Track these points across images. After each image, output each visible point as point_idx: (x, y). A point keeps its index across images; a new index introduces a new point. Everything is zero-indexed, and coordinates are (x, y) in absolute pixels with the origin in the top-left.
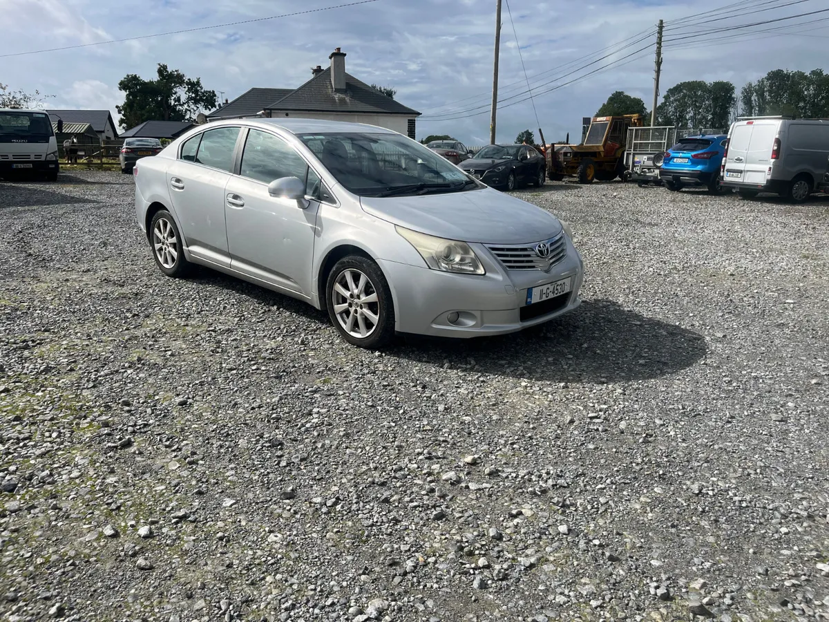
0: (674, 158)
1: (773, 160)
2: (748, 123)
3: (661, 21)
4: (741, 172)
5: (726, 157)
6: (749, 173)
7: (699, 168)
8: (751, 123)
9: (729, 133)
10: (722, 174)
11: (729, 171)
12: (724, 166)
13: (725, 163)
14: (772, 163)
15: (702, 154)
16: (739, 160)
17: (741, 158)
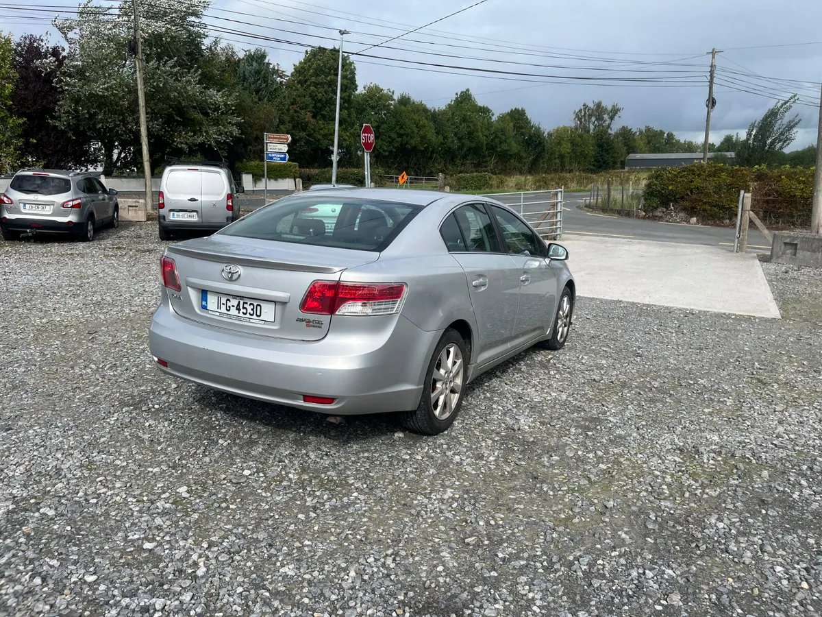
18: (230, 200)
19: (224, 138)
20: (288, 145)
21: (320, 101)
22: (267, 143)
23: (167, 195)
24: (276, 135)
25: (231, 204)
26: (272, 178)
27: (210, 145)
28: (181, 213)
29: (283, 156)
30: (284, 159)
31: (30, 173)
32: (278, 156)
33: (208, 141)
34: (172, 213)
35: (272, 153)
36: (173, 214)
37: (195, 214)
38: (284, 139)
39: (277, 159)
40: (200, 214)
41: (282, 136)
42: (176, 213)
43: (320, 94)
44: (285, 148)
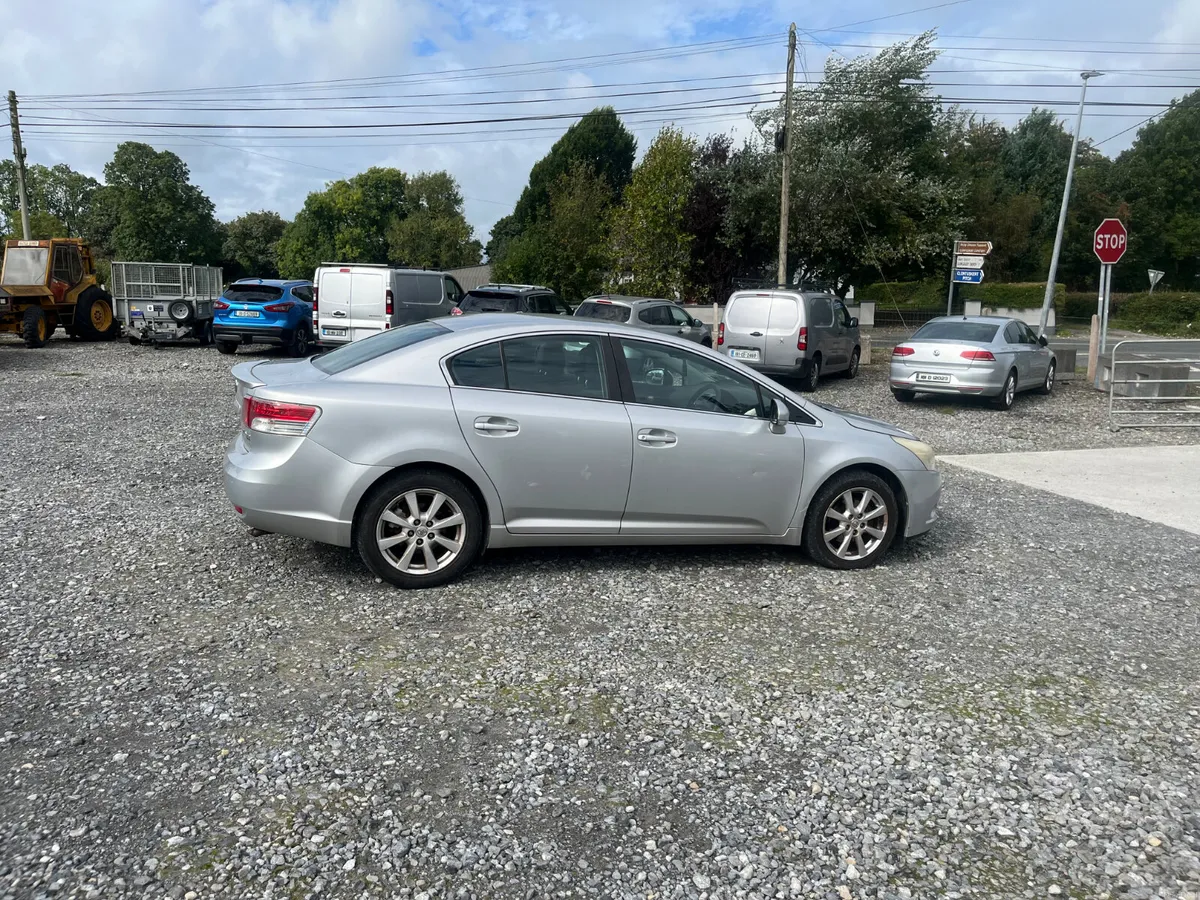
0: (236, 310)
1: (390, 316)
2: (341, 271)
3: (13, 94)
4: (346, 329)
5: (317, 310)
6: (357, 330)
7: (279, 323)
8: (348, 271)
9: (315, 281)
10: (315, 331)
11: (325, 328)
12: (316, 322)
13: (318, 317)
14: (388, 320)
15: (279, 305)
16: (338, 315)
17: (342, 312)
18: (804, 336)
19: (938, 250)
20: (986, 257)
21: (1183, 180)
22: (957, 256)
23: (728, 327)
24: (971, 244)
25: (804, 341)
26: (1014, 308)
27: (915, 261)
28: (741, 351)
29: (976, 274)
30: (975, 278)
31: (595, 301)
32: (970, 274)
33: (914, 255)
34: (731, 350)
35: (961, 270)
36: (733, 352)
37: (757, 352)
38: (983, 248)
39: (967, 279)
40: (763, 352)
41: (980, 244)
42: (736, 351)
43: (1184, 170)
44: (979, 262)
